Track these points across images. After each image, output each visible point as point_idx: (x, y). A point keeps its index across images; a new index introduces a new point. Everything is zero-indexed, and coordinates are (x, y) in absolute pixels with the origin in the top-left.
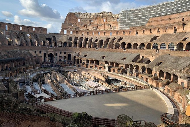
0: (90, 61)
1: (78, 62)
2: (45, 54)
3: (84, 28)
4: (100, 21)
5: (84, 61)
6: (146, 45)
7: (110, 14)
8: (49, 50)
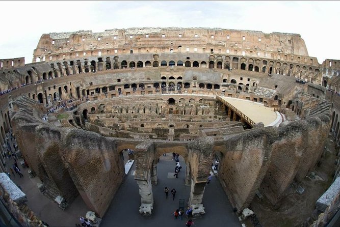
0: (101, 89)
1: (84, 94)
2: (34, 95)
3: (59, 51)
4: (78, 41)
5: (92, 91)
6: (152, 63)
7: (90, 33)
8: (38, 89)
